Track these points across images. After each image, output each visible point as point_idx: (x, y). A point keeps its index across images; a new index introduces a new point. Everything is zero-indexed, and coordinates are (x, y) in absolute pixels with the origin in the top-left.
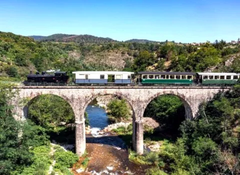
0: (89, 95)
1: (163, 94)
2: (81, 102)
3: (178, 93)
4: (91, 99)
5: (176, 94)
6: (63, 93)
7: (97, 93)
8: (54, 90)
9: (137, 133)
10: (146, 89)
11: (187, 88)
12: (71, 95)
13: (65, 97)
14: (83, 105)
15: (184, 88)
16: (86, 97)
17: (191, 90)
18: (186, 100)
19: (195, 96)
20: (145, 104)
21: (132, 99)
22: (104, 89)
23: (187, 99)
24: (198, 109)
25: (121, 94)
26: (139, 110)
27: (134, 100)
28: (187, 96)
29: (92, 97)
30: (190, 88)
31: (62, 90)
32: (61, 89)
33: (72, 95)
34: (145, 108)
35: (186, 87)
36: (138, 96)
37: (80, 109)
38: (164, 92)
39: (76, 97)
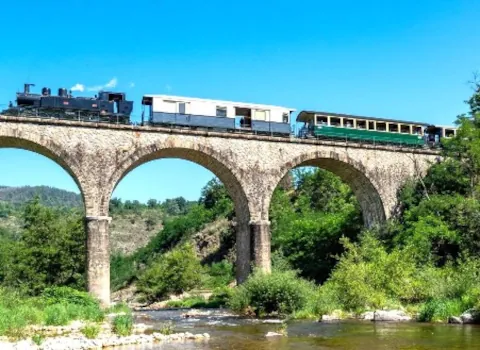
0: (125, 148)
1: (314, 157)
2: (102, 165)
3: (349, 158)
4: (131, 157)
5: (346, 161)
6: (54, 136)
7: (149, 144)
8: (26, 126)
9: (256, 249)
10: (273, 144)
11: (368, 149)
12: (75, 144)
13: (59, 147)
14: (109, 174)
15: (361, 148)
16: (118, 152)
17: (379, 152)
18: (367, 175)
19: (386, 168)
20: (272, 178)
21: (240, 165)
22: (166, 136)
23: (370, 173)
24: (396, 200)
25: (213, 152)
26: (259, 194)
27: (245, 168)
28: (370, 166)
29: (136, 153)
30: (374, 149)
31: (50, 130)
32: (47, 127)
33: (79, 145)
34: (273, 188)
35: (366, 146)
36: (255, 158)
37: (100, 185)
38: (316, 153)
39: (90, 150)
